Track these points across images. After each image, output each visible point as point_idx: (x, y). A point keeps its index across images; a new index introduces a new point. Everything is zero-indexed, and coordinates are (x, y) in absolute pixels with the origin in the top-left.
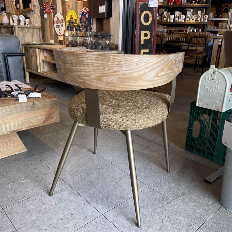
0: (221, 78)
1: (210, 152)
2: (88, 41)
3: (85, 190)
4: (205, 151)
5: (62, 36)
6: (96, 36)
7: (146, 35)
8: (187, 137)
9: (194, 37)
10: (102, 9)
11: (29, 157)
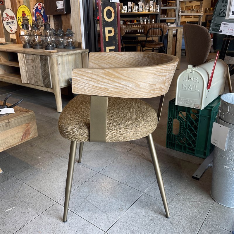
0: (198, 77)
1: (191, 147)
2: (48, 41)
3: (80, 208)
4: (186, 147)
5: (14, 33)
6: (56, 35)
7: (110, 32)
8: (168, 135)
9: (151, 29)
10: (60, 5)
11: (7, 179)
